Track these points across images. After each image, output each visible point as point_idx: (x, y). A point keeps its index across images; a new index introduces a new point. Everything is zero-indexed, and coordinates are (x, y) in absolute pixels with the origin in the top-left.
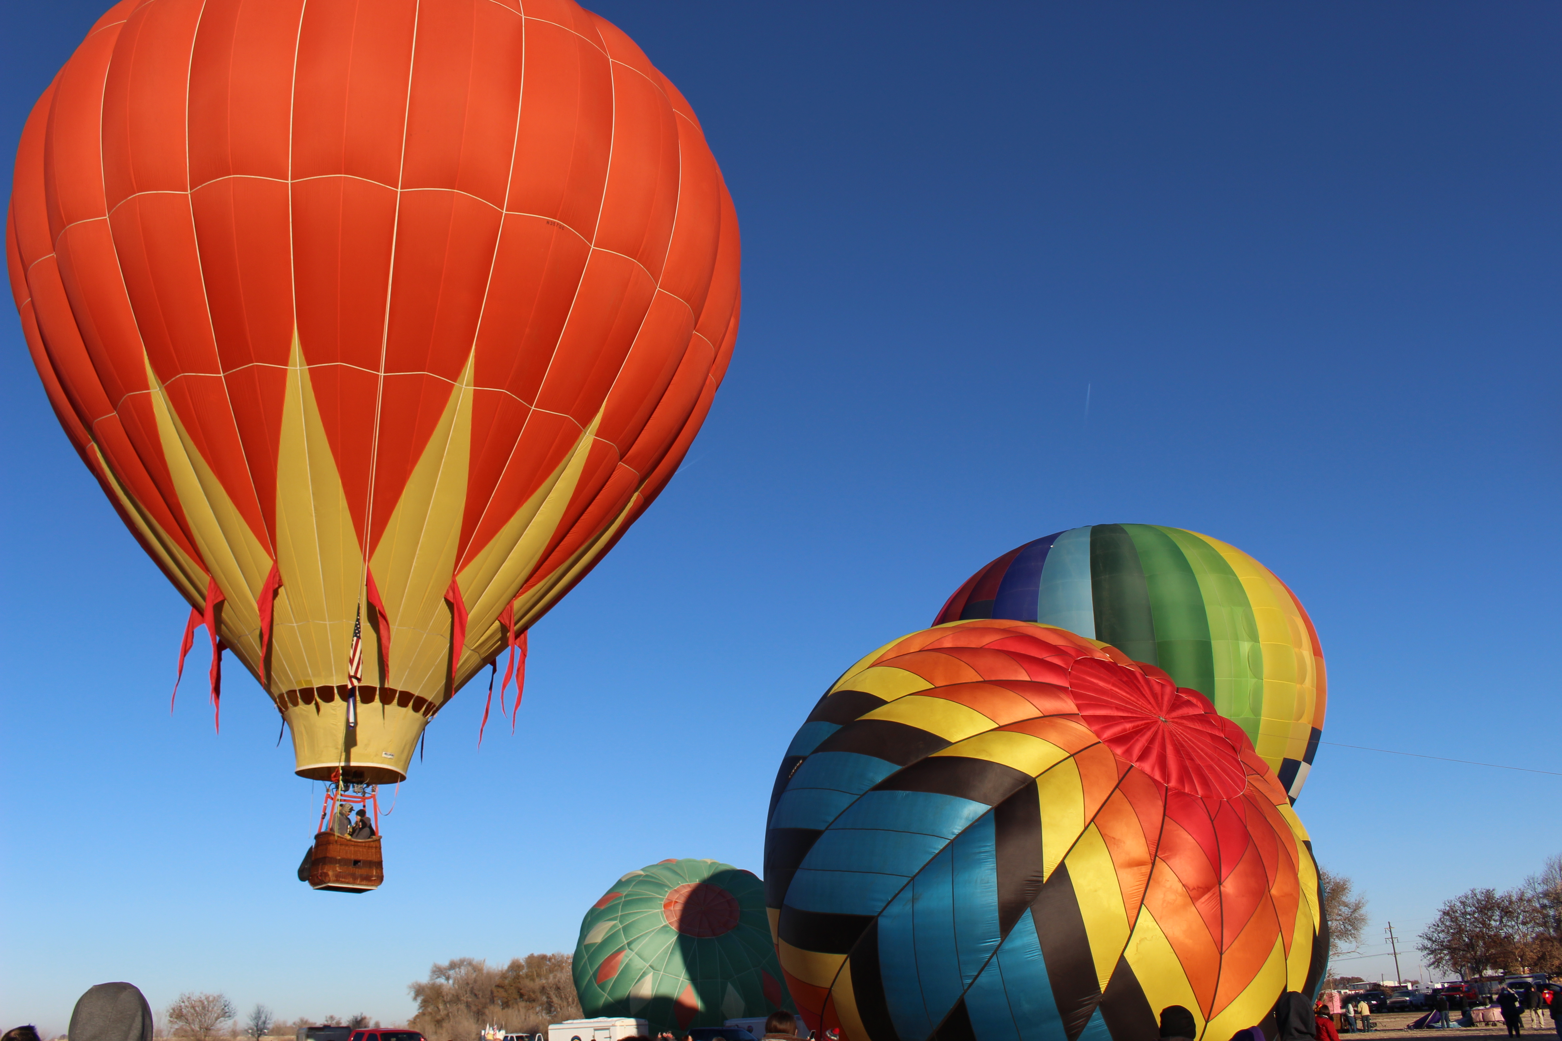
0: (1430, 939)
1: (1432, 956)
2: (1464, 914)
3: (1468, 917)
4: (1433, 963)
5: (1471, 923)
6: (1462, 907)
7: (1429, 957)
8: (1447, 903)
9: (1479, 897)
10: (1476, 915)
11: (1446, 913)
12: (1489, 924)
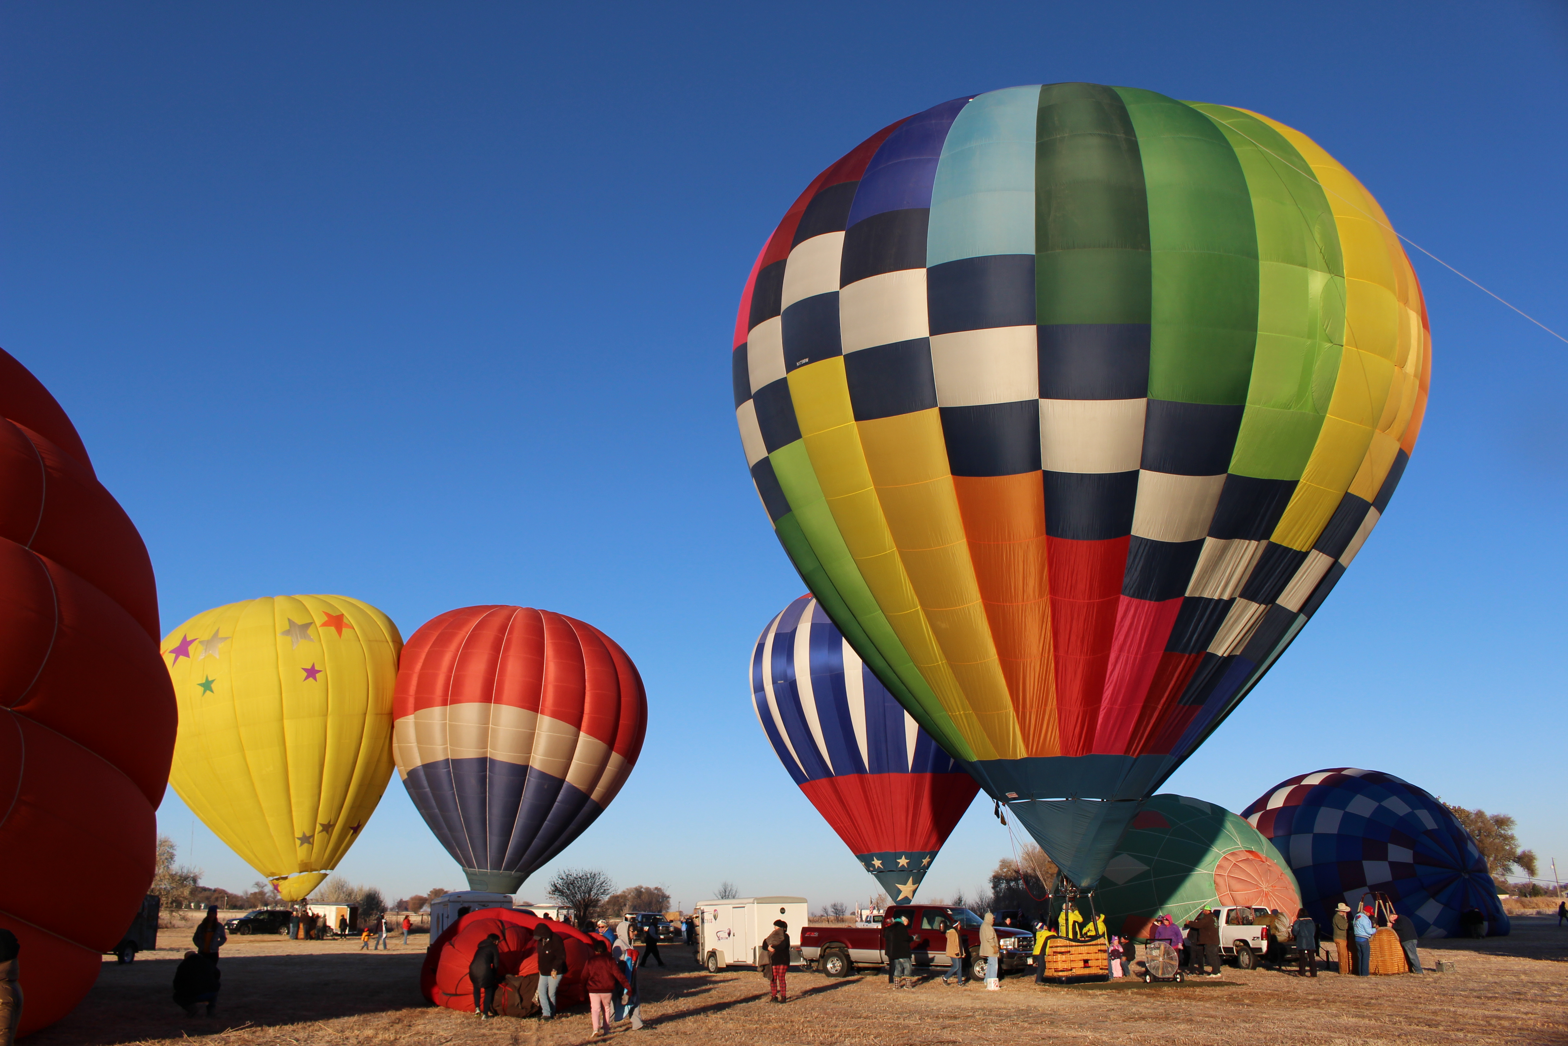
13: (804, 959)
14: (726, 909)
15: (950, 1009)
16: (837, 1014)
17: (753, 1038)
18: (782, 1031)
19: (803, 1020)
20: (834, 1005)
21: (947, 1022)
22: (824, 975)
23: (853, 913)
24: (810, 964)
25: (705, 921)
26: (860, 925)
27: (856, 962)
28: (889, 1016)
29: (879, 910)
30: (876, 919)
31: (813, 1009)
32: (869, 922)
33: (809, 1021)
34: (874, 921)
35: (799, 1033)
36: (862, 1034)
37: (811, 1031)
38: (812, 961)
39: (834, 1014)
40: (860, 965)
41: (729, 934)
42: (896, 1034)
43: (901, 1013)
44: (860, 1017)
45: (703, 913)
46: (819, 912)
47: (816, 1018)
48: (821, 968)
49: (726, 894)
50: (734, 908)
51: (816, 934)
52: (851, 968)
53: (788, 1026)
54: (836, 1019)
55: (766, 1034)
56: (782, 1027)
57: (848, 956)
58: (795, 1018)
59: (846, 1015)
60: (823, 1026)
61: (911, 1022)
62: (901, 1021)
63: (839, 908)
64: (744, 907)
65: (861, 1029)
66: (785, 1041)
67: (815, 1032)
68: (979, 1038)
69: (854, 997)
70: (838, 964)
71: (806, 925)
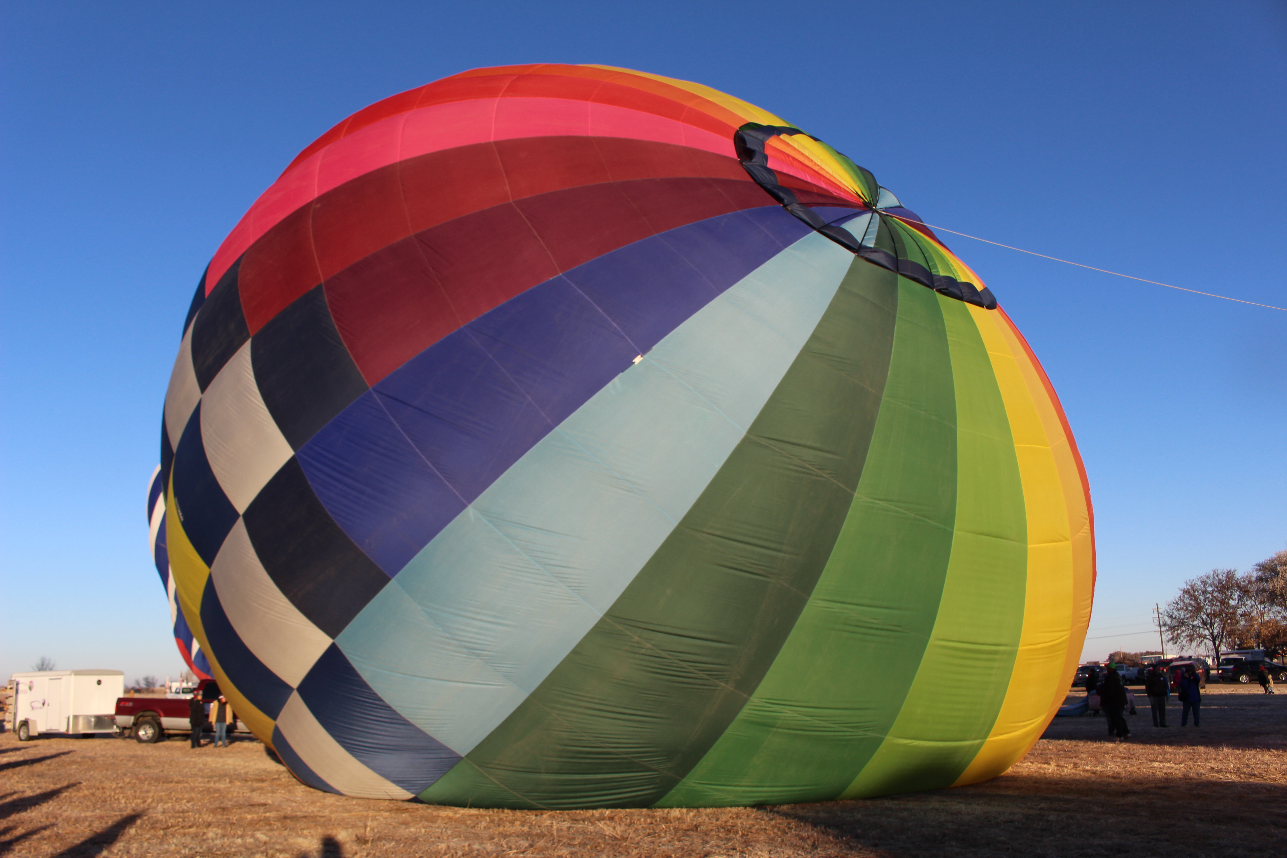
0: (1171, 617)
1: (1170, 632)
2: (1205, 592)
3: (1208, 595)
4: (1172, 639)
5: (1209, 602)
6: (1202, 586)
7: (1167, 633)
8: (1188, 582)
9: (1220, 577)
10: (1215, 594)
11: (1186, 592)
12: (1228, 603)
13: (118, 727)
14: (42, 680)
15: (257, 772)
16: (149, 779)
17: (61, 808)
18: (93, 799)
19: (114, 786)
20: (146, 770)
21: (256, 785)
22: (135, 741)
23: (163, 686)
24: (123, 732)
25: (20, 691)
26: (169, 696)
27: (168, 729)
28: (200, 780)
29: (187, 683)
30: (185, 690)
31: (125, 774)
32: (178, 693)
33: (121, 788)
34: (183, 692)
35: (111, 800)
36: (174, 799)
37: (123, 797)
38: (125, 728)
39: (146, 779)
40: (171, 732)
41: (44, 704)
42: (208, 798)
43: (211, 777)
44: (171, 782)
45: (18, 684)
46: (132, 684)
47: (129, 783)
48: (133, 734)
49: (43, 667)
50: (50, 679)
51: (131, 704)
52: (162, 735)
53: (99, 793)
54: (149, 784)
55: (75, 802)
56: (93, 794)
57: (159, 724)
58: (107, 784)
59: (158, 780)
60: (135, 792)
61: (222, 786)
62: (212, 784)
63: (150, 680)
64: (60, 679)
65: (173, 794)
66: (95, 810)
67: (127, 798)
68: (288, 800)
69: (166, 762)
70: (150, 732)
71: (121, 695)
